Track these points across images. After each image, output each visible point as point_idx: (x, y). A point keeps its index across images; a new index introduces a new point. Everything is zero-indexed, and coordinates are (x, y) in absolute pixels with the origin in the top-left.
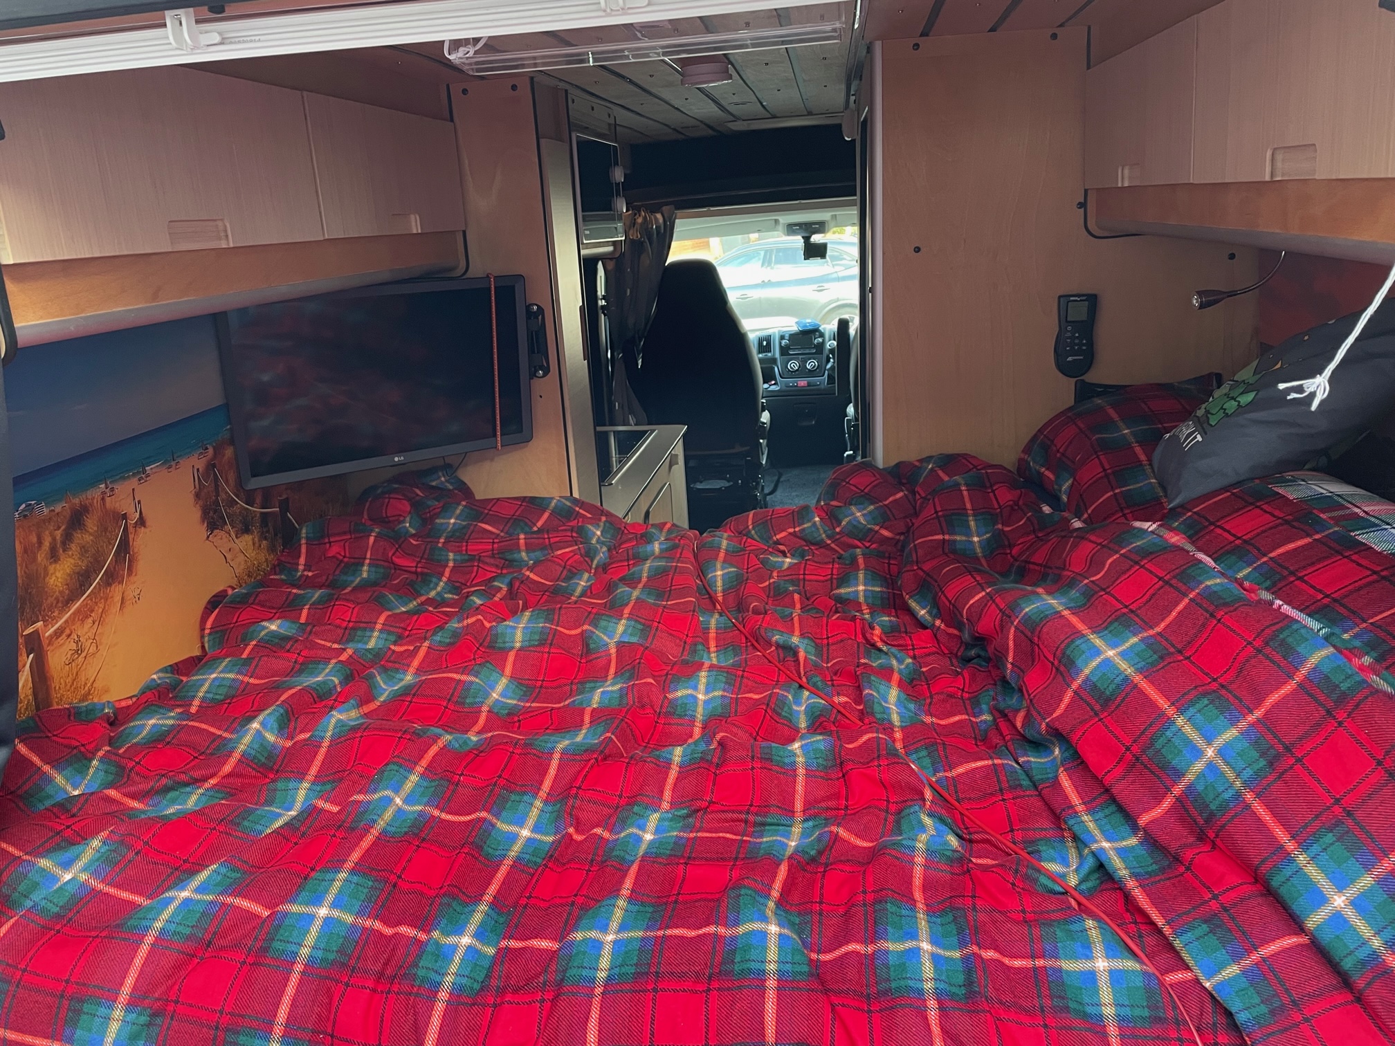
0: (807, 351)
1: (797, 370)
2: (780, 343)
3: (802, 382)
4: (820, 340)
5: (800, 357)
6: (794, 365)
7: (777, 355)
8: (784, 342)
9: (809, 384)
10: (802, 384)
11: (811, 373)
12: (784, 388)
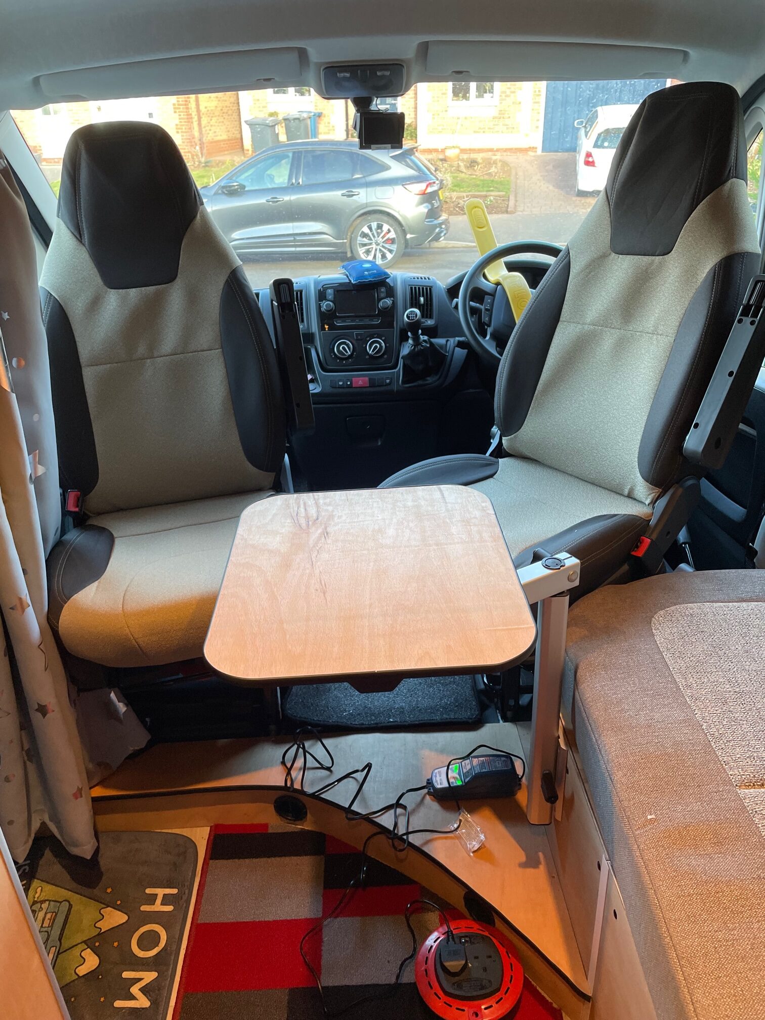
0: (367, 322)
1: (350, 356)
2: (319, 307)
3: (360, 379)
4: (389, 302)
5: (356, 332)
6: (345, 348)
7: (315, 328)
8: (325, 305)
9: (372, 383)
10: (360, 383)
11: (374, 363)
12: (329, 390)
